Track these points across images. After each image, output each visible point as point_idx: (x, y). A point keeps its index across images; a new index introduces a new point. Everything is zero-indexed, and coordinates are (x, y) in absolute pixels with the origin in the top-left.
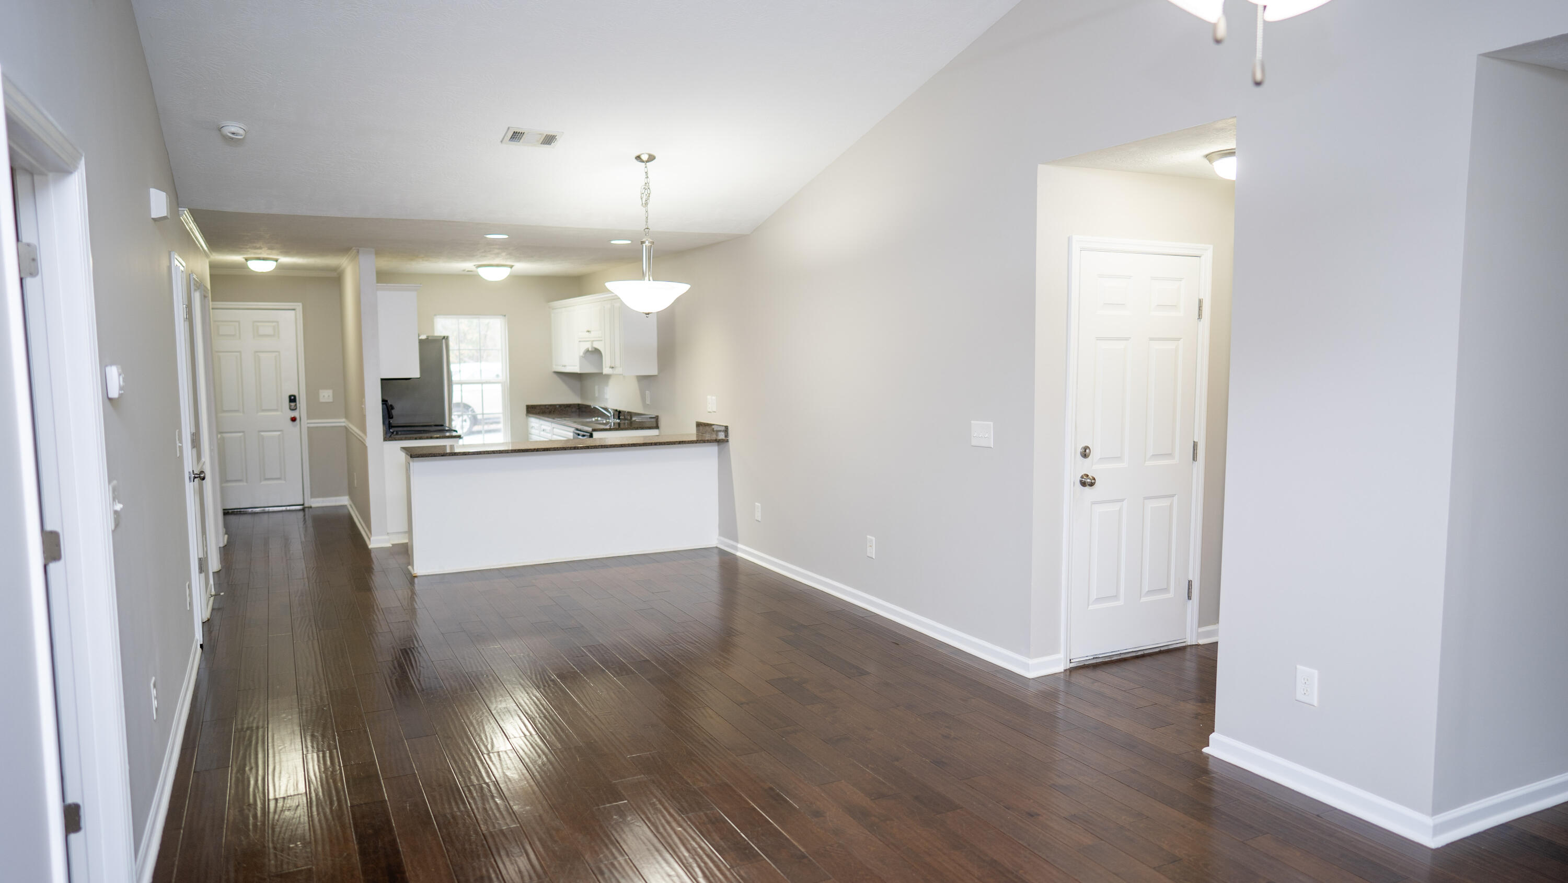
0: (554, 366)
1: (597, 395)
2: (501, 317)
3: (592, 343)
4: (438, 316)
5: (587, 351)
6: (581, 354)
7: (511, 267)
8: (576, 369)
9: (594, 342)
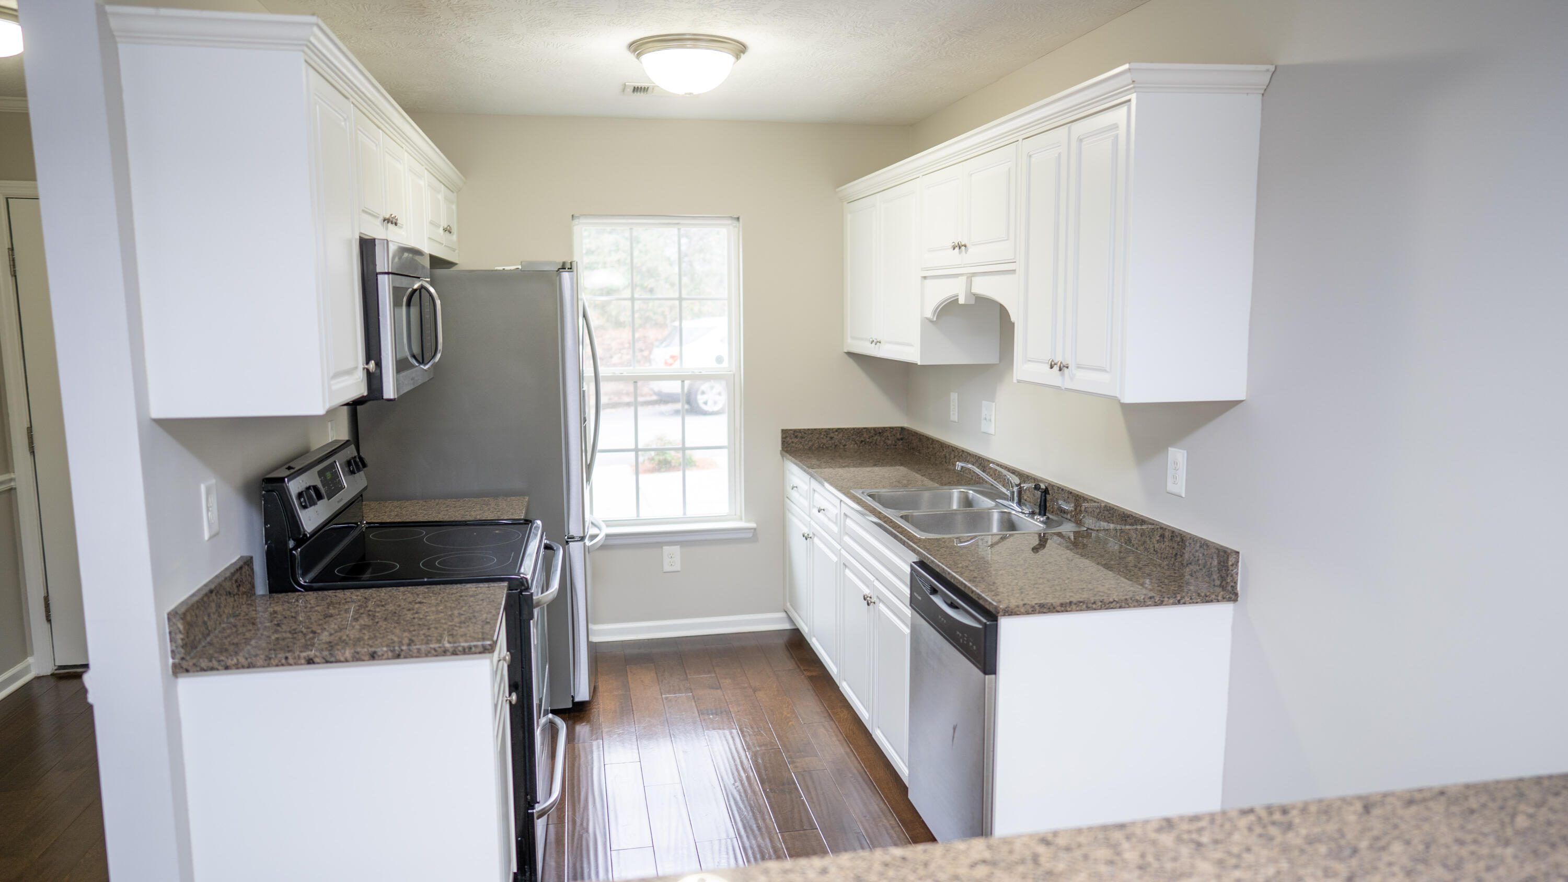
0: (849, 340)
1: (954, 417)
2: (730, 222)
3: (970, 284)
4: (582, 221)
5: (949, 308)
6: (929, 314)
7: (740, 49)
8: (911, 353)
9: (977, 281)
